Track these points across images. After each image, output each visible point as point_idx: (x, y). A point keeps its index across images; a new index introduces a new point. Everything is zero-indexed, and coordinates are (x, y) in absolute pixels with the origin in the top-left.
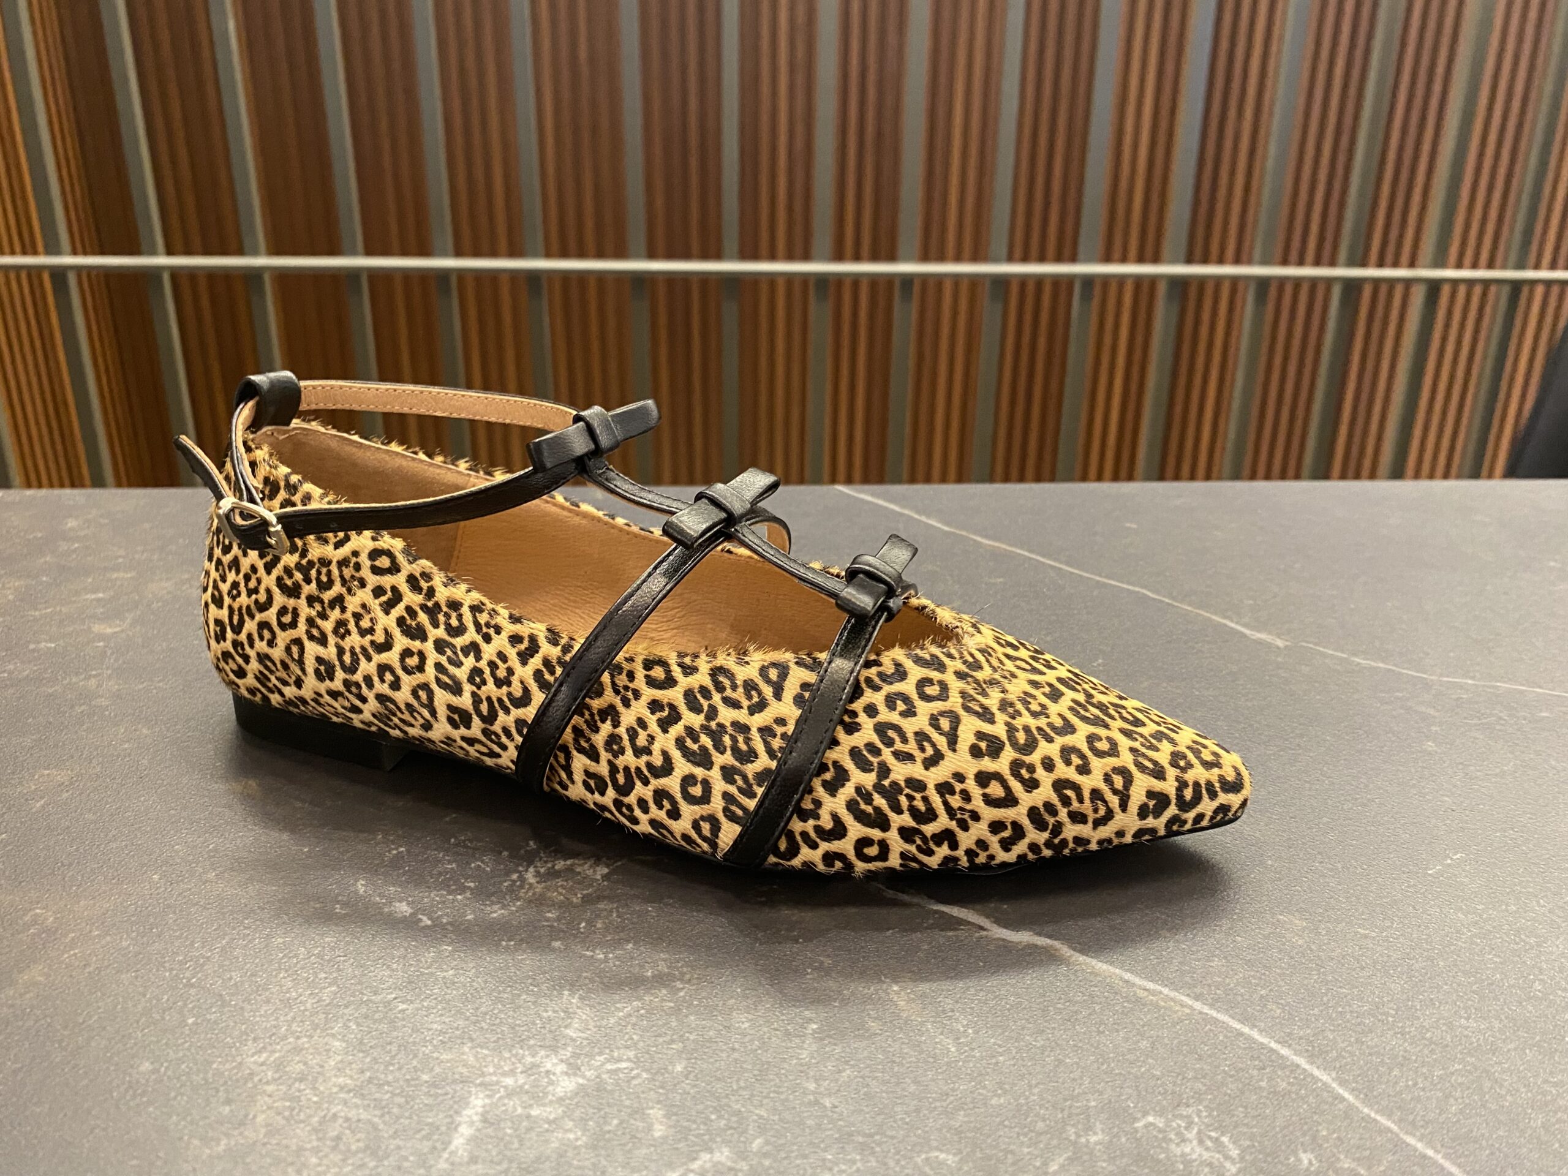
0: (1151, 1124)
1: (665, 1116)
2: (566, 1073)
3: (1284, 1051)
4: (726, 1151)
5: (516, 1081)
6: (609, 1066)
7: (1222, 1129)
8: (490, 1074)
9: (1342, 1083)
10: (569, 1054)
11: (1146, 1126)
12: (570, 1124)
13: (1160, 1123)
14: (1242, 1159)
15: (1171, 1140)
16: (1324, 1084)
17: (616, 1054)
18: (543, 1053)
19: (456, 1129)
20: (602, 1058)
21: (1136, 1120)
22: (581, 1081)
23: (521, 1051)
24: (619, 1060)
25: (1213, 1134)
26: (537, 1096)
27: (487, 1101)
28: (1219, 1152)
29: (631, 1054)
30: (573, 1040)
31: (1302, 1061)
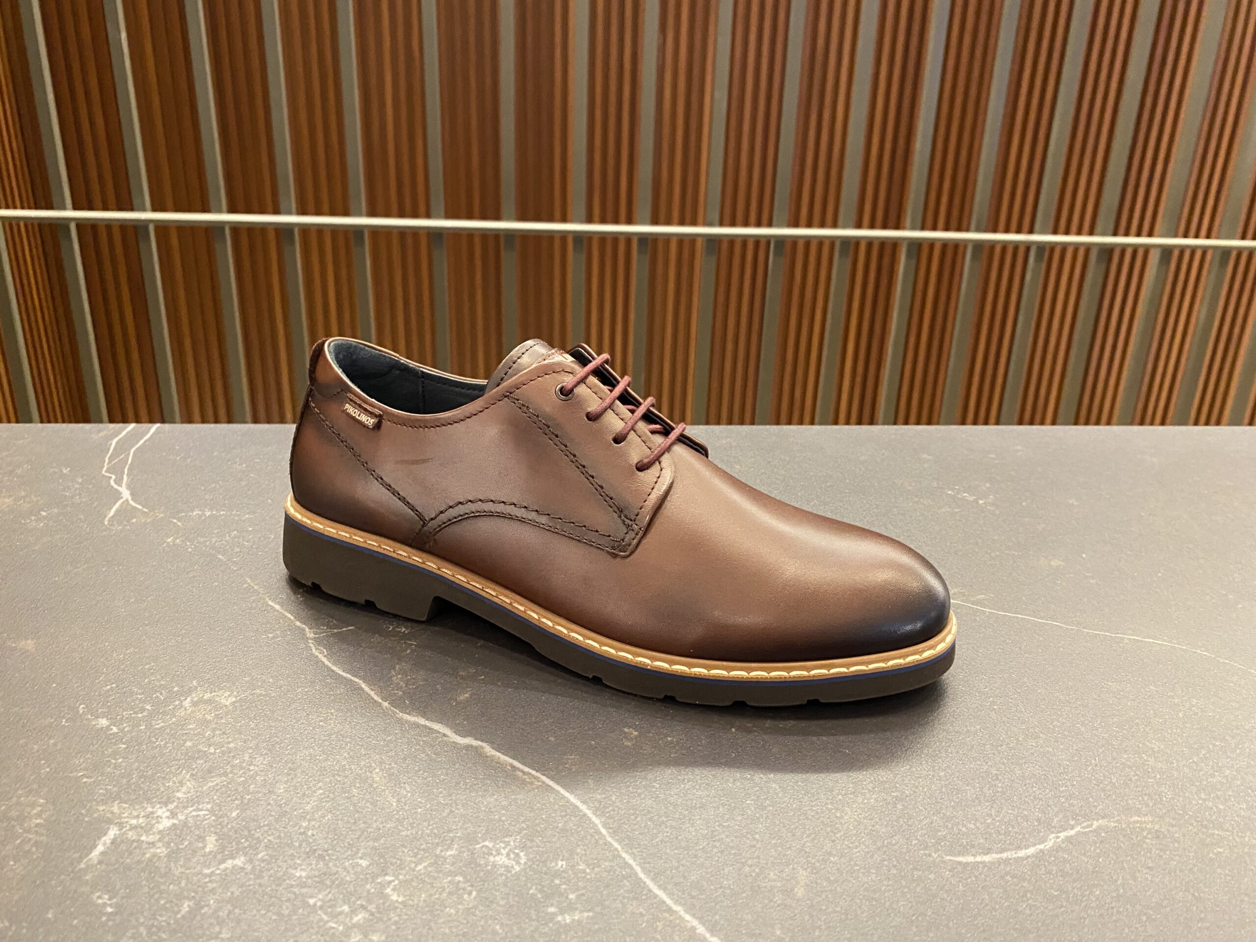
0: (486, 846)
1: (217, 840)
2: (168, 817)
3: (583, 807)
4: (243, 859)
5: (138, 821)
6: (194, 813)
7: (523, 848)
8: (125, 818)
9: (605, 825)
10: (173, 807)
11: (482, 847)
12: (160, 845)
13: (490, 845)
14: (525, 863)
15: (492, 854)
16: (596, 825)
17: (200, 807)
18: (158, 806)
19: (95, 847)
20: (190, 809)
21: (478, 843)
22: (175, 821)
23: (146, 805)
24: (201, 810)
25: (517, 851)
26: (147, 829)
27: (118, 832)
28: (514, 860)
29: (209, 806)
30: (179, 799)
31: (589, 813)
